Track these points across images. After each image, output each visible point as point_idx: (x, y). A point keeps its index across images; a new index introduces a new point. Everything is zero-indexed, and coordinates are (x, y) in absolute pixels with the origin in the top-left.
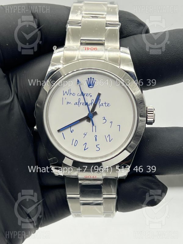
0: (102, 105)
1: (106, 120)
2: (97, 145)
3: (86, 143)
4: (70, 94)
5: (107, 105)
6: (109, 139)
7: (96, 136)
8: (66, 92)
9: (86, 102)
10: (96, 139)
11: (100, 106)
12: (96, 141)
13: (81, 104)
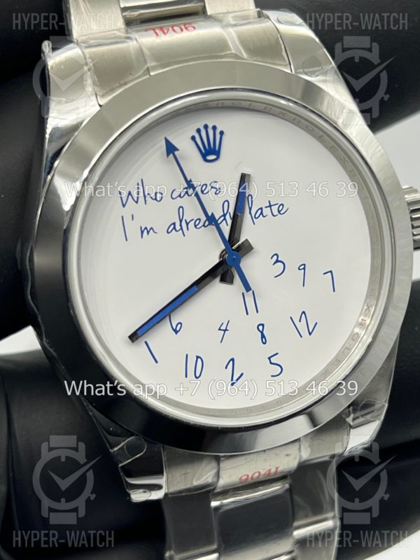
0: (262, 213)
1: (282, 262)
2: (269, 358)
3: (233, 360)
5: (275, 212)
6: (306, 325)
7: (261, 328)
10: (263, 336)
11: (254, 218)
12: (264, 343)
13: (189, 226)
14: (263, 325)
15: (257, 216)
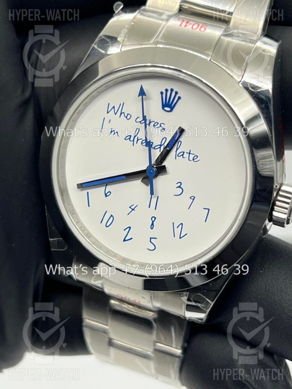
0: (183, 155)
1: (182, 188)
2: (151, 238)
3: (130, 228)
4: (121, 114)
5: (191, 158)
6: (179, 231)
7: (153, 219)
8: (114, 107)
9: (148, 141)
10: (153, 224)
11: (177, 156)
12: (152, 229)
14: (155, 218)
15: (179, 155)
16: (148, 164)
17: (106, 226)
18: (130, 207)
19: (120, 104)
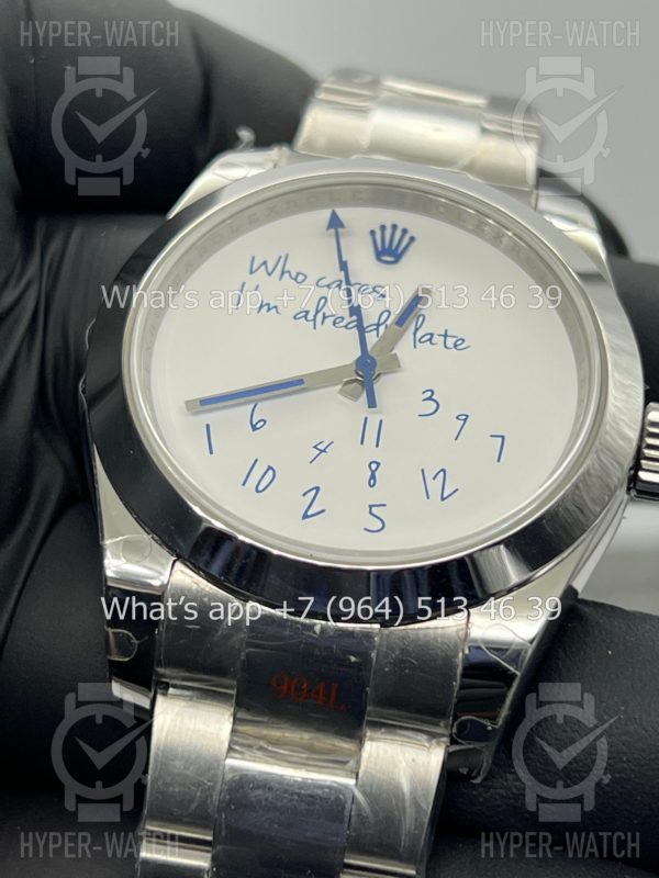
0: (430, 340)
1: (435, 401)
2: (371, 507)
3: (317, 489)
4: (283, 273)
5: (450, 344)
7: (374, 466)
8: (265, 263)
10: (373, 477)
11: (417, 341)
12: (371, 486)
13: (327, 320)
14: (378, 464)
15: (423, 340)
16: (360, 354)
17: (257, 491)
18: (315, 447)
19: (280, 258)
